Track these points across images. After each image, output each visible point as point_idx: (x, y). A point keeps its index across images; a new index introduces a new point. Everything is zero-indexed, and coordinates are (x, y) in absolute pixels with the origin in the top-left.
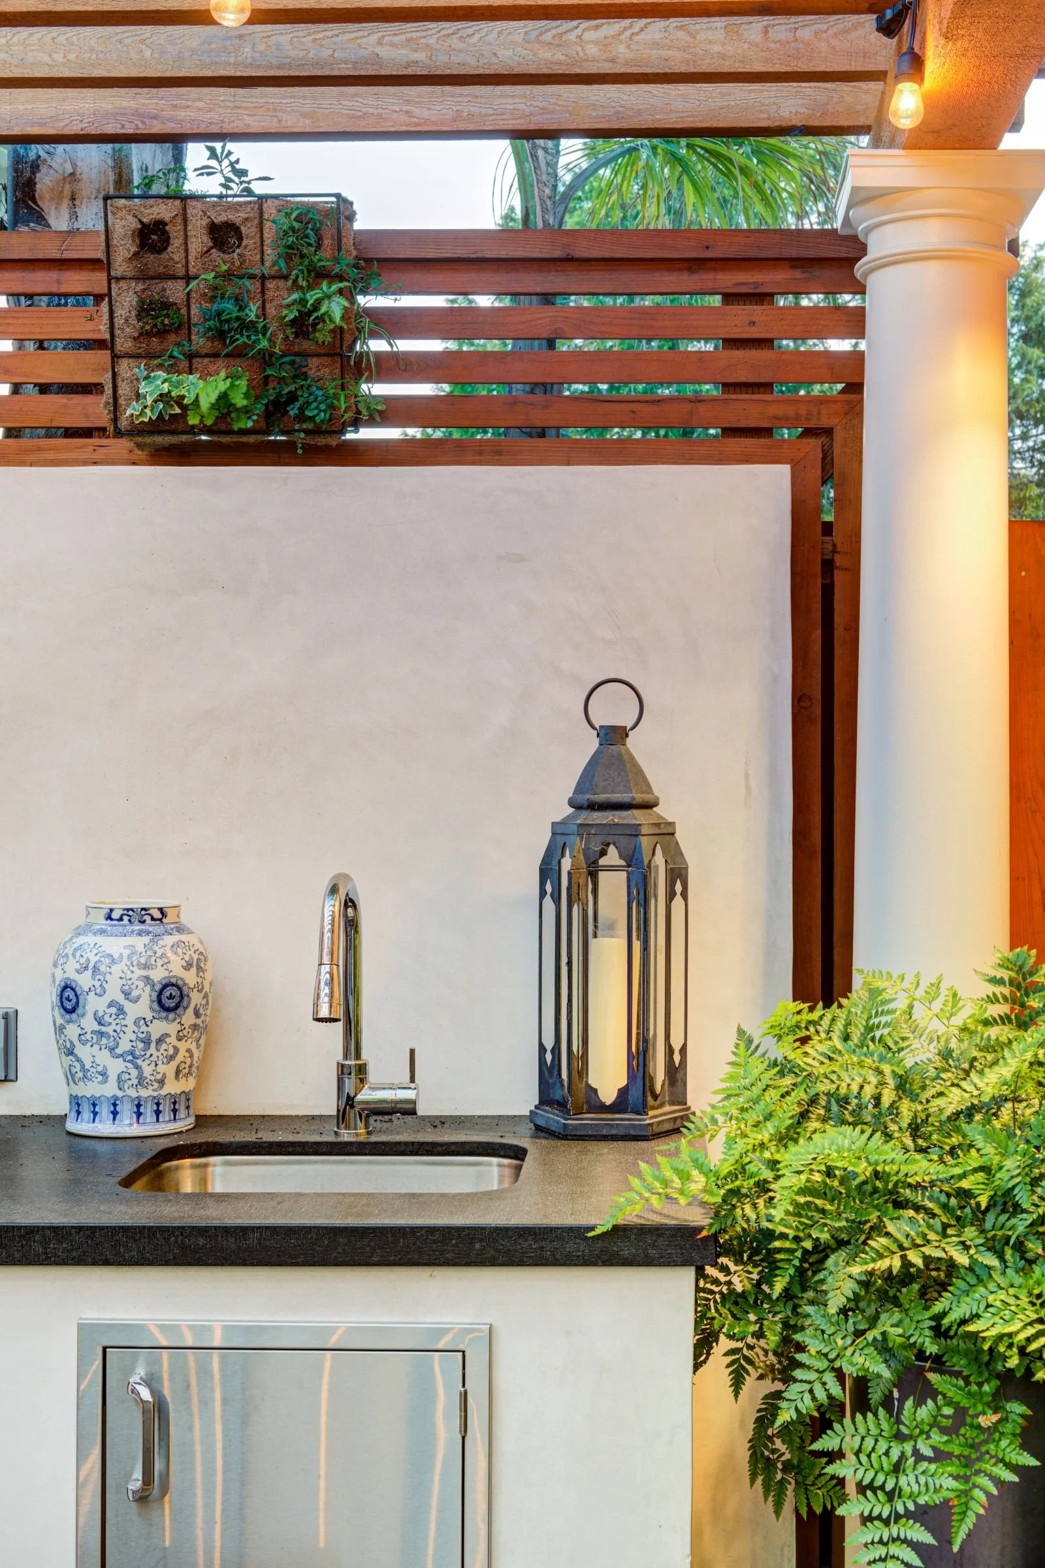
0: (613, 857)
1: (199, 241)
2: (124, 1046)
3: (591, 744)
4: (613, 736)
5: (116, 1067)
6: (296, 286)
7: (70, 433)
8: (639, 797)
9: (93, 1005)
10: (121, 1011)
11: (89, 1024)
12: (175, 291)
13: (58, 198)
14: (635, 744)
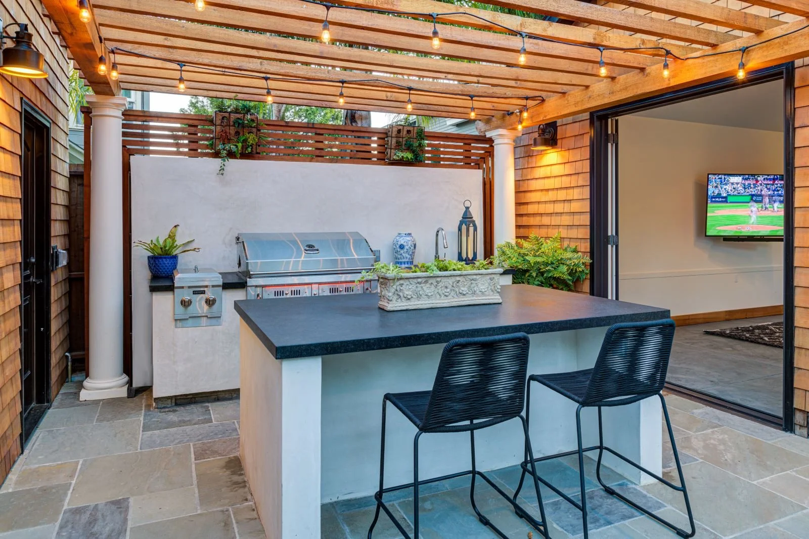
0: (471, 225)
1: (405, 133)
2: (410, 253)
3: (465, 209)
4: (467, 208)
5: (409, 256)
6: (419, 140)
7: (362, 159)
8: (471, 217)
9: (407, 247)
10: (410, 248)
11: (405, 250)
12: (401, 140)
13: (359, 119)
14: (470, 209)
